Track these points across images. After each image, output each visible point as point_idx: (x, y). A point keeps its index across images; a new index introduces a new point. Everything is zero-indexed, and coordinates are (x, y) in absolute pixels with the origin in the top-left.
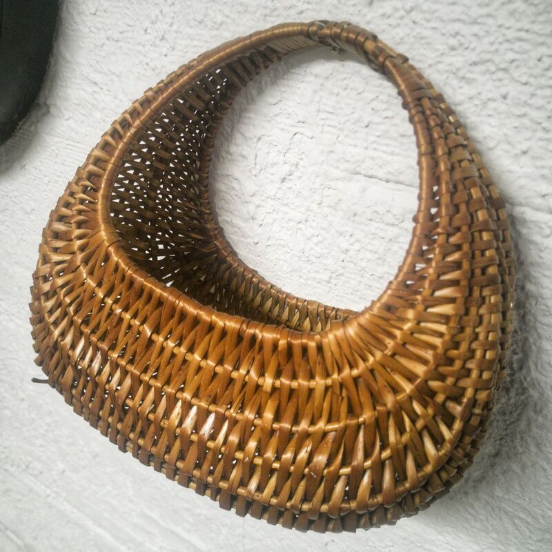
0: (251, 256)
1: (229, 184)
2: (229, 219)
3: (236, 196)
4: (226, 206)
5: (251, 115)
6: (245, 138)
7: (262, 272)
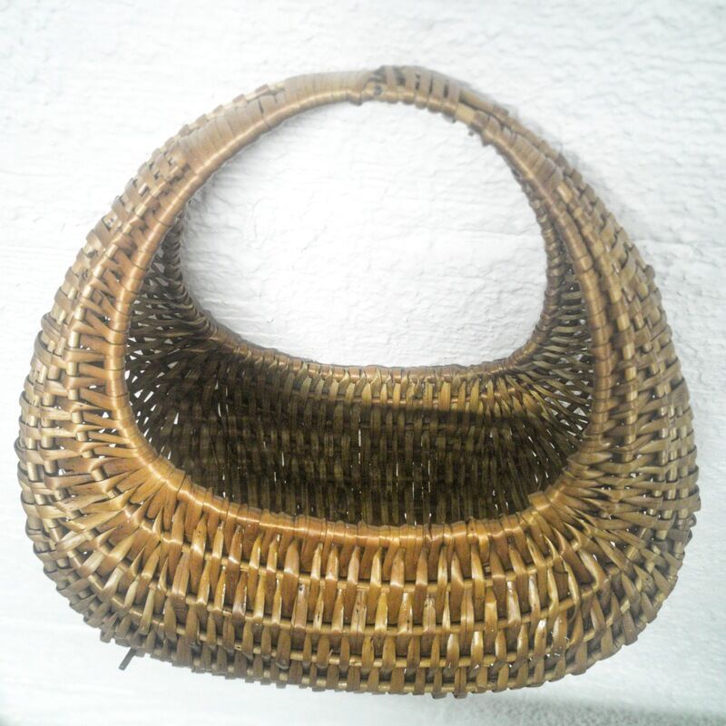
0: (261, 334)
1: (211, 261)
2: (220, 301)
3: (226, 272)
4: (210, 286)
5: (236, 176)
6: (230, 204)
7: (281, 348)
